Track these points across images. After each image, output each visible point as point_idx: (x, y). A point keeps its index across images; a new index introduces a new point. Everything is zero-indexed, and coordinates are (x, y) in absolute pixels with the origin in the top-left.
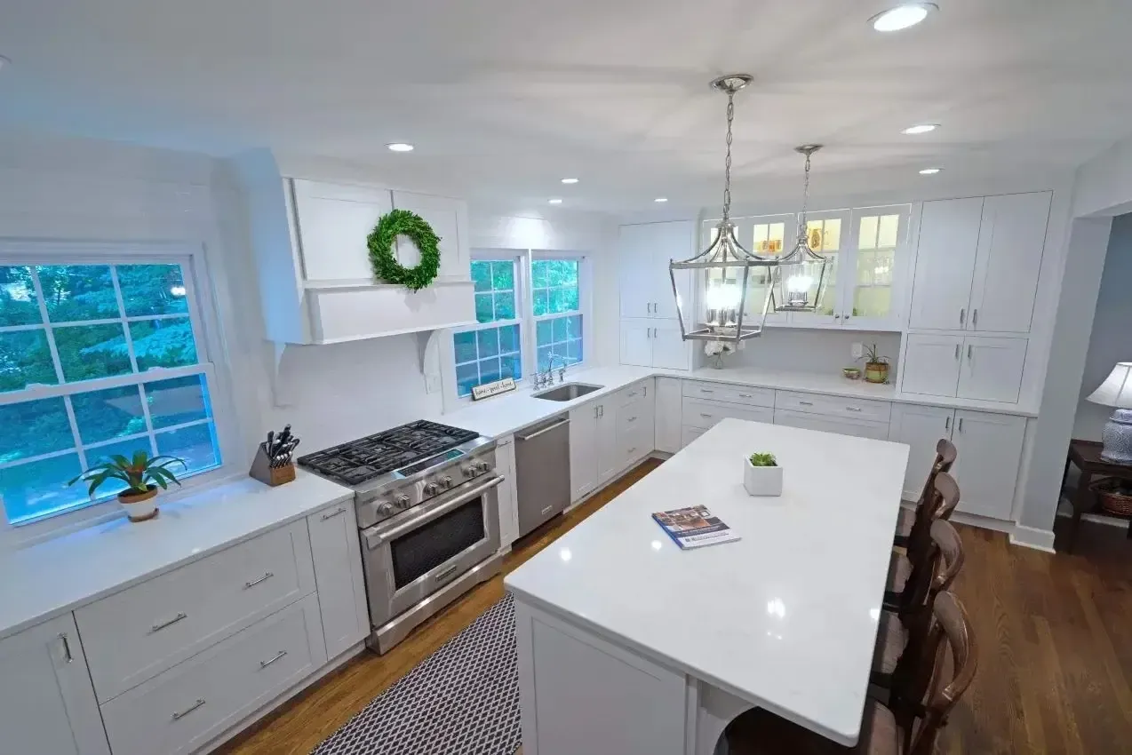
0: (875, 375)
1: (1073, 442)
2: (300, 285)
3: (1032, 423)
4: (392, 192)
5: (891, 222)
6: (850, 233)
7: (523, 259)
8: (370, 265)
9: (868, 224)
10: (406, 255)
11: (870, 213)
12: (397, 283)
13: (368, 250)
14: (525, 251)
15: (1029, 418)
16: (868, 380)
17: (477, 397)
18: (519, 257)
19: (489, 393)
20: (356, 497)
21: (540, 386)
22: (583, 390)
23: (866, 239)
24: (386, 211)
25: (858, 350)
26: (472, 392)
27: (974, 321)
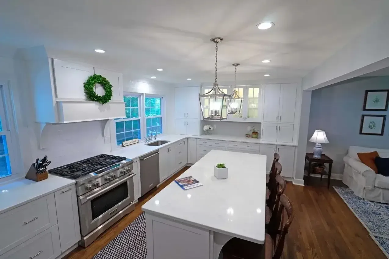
0: (254, 136)
1: (307, 154)
2: (54, 100)
4: (94, 68)
5: (257, 90)
6: (246, 93)
7: (141, 96)
8: (84, 94)
9: (251, 90)
10: (99, 91)
11: (251, 87)
12: (95, 101)
13: (84, 88)
14: (143, 94)
15: (296, 147)
16: (252, 137)
17: (124, 145)
18: (140, 96)
19: (129, 144)
20: (76, 184)
21: (148, 141)
22: (163, 142)
23: (250, 94)
24: (92, 74)
25: (249, 129)
26: (122, 143)
27: (280, 119)
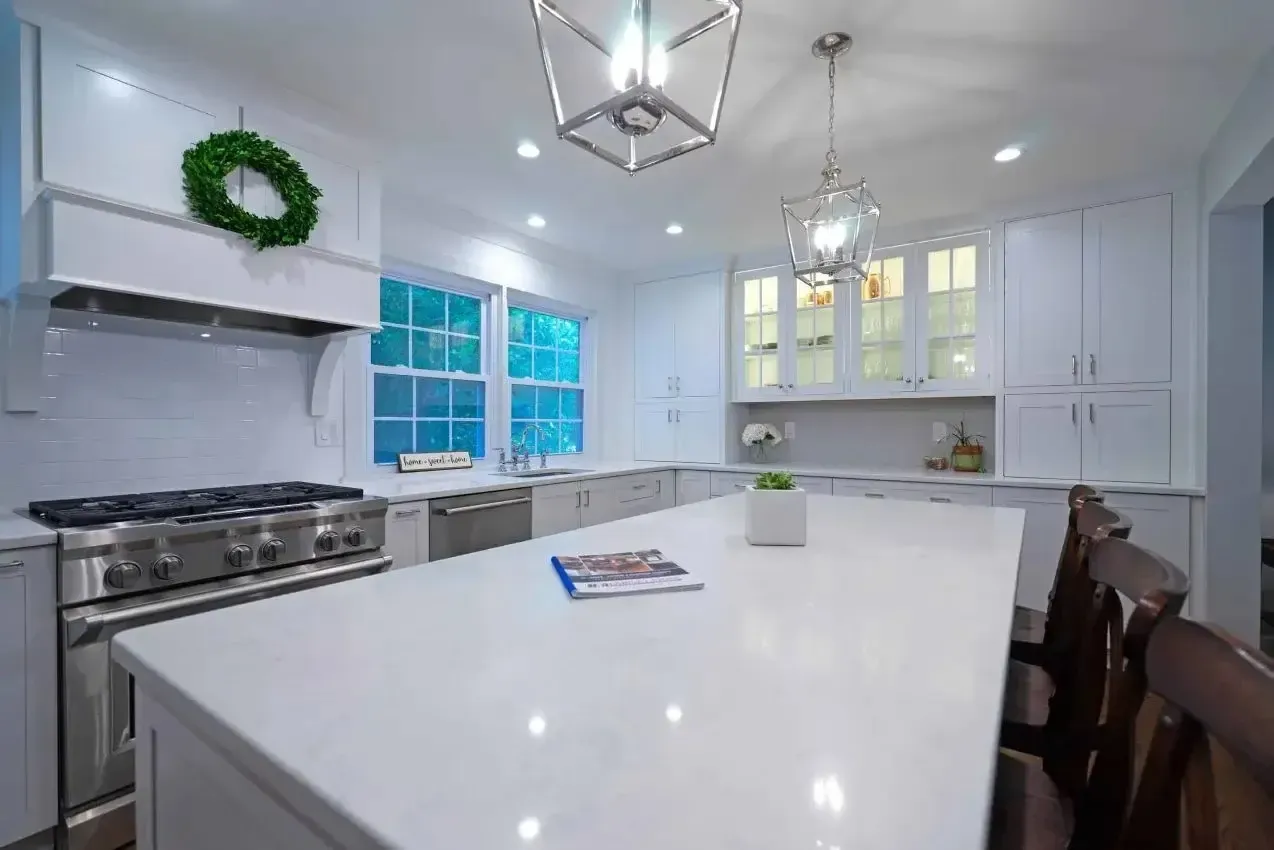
0: (965, 460)
3: (1198, 505)
5: (966, 256)
6: (916, 275)
7: (494, 298)
9: (937, 261)
10: (259, 199)
11: (938, 248)
14: (498, 288)
15: (1193, 497)
16: (958, 469)
17: (404, 468)
18: (490, 296)
19: (428, 466)
20: (59, 543)
21: (507, 466)
23: (937, 280)
25: (940, 432)
26: (398, 460)
27: (1093, 372)
